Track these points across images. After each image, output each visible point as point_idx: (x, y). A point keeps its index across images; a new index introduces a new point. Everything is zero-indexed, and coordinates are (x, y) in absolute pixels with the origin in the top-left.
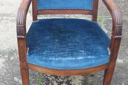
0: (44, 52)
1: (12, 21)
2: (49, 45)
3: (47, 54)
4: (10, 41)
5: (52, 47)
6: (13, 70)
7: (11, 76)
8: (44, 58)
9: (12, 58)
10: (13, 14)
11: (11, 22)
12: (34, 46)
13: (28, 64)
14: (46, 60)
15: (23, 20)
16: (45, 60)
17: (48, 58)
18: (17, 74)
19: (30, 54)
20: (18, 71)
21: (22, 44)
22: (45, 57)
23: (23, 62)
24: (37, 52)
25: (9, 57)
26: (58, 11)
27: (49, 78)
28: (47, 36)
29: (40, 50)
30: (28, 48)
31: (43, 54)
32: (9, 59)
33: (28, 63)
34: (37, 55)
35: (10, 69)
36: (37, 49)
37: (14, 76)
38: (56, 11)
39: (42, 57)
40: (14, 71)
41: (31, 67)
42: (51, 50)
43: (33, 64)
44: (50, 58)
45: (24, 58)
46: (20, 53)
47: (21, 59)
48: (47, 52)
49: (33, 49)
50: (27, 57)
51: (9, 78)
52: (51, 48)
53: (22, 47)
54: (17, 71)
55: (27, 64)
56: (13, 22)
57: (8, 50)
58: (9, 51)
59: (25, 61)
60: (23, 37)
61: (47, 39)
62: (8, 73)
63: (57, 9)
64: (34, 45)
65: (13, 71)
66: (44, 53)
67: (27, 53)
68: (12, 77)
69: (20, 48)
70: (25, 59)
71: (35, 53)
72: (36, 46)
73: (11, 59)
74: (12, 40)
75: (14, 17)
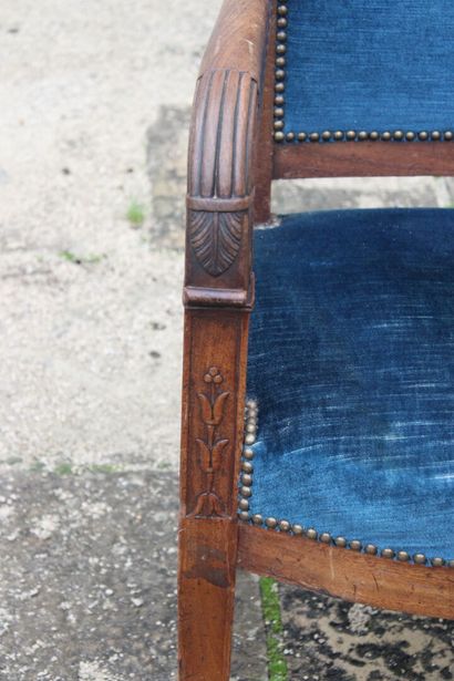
0: (388, 430)
1: (15, 276)
2: (418, 378)
3: (411, 443)
4: (17, 405)
5: (439, 390)
6: (65, 612)
7: (51, 651)
8: (392, 476)
9: (46, 526)
10: (16, 235)
11: (11, 281)
12: (298, 383)
13: (250, 529)
14: (409, 491)
15: (245, 158)
16: (403, 494)
17: (428, 473)
18: (98, 636)
19: (275, 446)
20: (107, 619)
21: (217, 357)
22: (397, 463)
23: (209, 512)
24: (333, 430)
25: (22, 518)
26: (427, 149)
27: (350, 669)
28: (387, 318)
29: (349, 414)
30: (252, 404)
31: (381, 445)
32: (26, 533)
33: (251, 520)
34: (336, 452)
35: (40, 606)
36: (324, 403)
37: (76, 656)
38: (414, 153)
39: (379, 467)
40: (72, 618)
41: (270, 552)
42: (436, 411)
43: (290, 529)
44: (444, 471)
45: (223, 482)
46: (196, 433)
47: (197, 488)
48: (409, 431)
49: (295, 407)
50: (243, 470)
51: (42, 665)
52: (437, 397)
53: (213, 388)
54: (94, 615)
55: (239, 532)
56: (26, 283)
57: (8, 467)
58: (19, 476)
59: (229, 504)
60: (239, 296)
61: (386, 333)
62: (32, 634)
63: (417, 134)
64: (296, 376)
65: (64, 620)
66: (390, 438)
67: (250, 438)
68: (61, 662)
69: (200, 390)
70: (223, 491)
71: (313, 434)
72: (312, 382)
73: (36, 532)
74: (28, 400)
75: (25, 249)
